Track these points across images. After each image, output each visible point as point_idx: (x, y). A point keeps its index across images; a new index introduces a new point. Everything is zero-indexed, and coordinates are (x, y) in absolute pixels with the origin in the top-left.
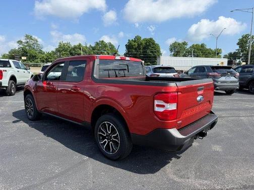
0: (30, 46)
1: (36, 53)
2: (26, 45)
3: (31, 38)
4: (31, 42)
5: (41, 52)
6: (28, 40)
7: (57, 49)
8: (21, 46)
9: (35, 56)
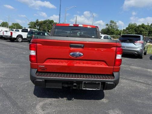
0: (111, 27)
1: (114, 31)
2: (110, 26)
3: (113, 22)
4: (113, 24)
5: (117, 30)
6: (111, 24)
7: (127, 28)
8: (107, 27)
9: (113, 32)
